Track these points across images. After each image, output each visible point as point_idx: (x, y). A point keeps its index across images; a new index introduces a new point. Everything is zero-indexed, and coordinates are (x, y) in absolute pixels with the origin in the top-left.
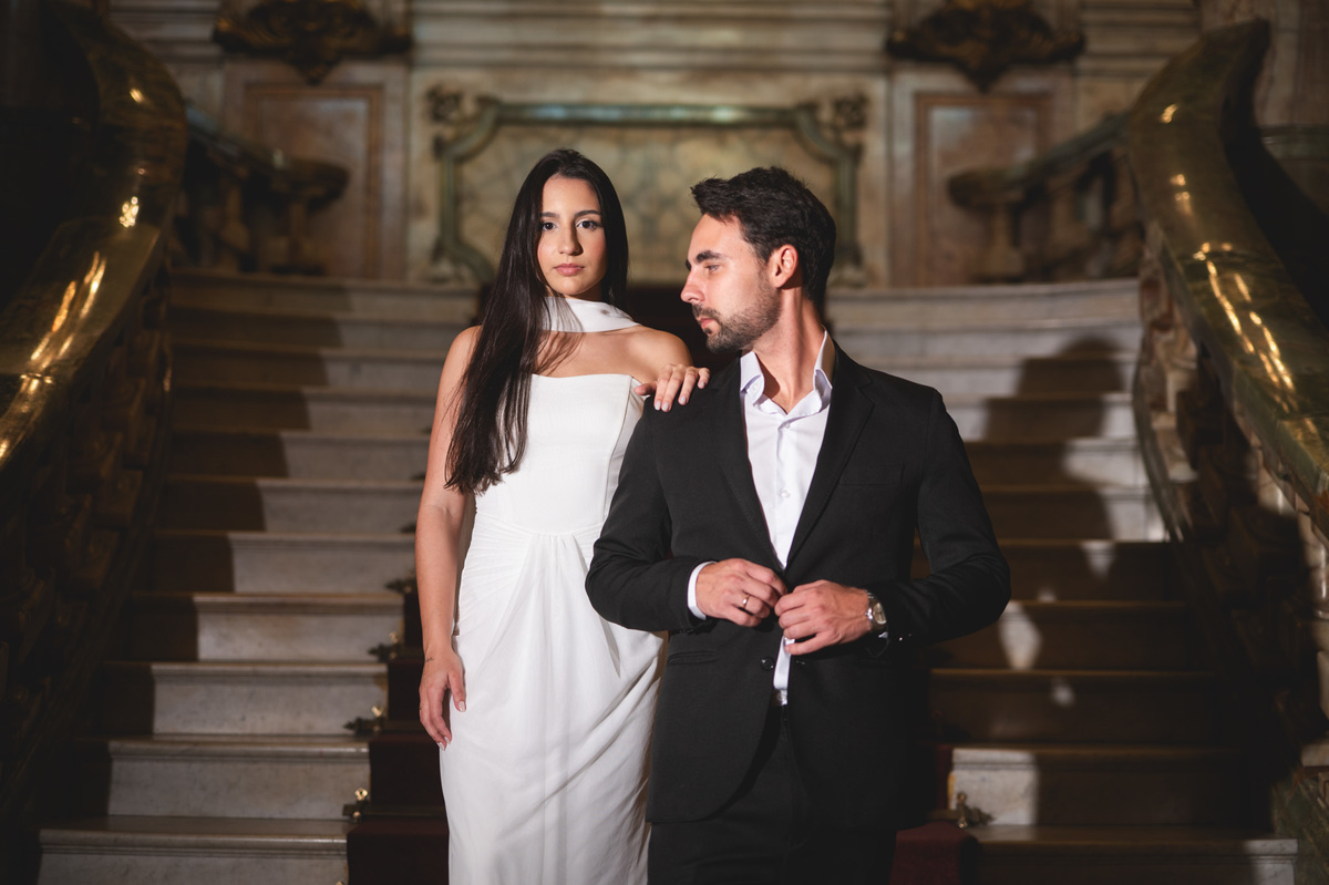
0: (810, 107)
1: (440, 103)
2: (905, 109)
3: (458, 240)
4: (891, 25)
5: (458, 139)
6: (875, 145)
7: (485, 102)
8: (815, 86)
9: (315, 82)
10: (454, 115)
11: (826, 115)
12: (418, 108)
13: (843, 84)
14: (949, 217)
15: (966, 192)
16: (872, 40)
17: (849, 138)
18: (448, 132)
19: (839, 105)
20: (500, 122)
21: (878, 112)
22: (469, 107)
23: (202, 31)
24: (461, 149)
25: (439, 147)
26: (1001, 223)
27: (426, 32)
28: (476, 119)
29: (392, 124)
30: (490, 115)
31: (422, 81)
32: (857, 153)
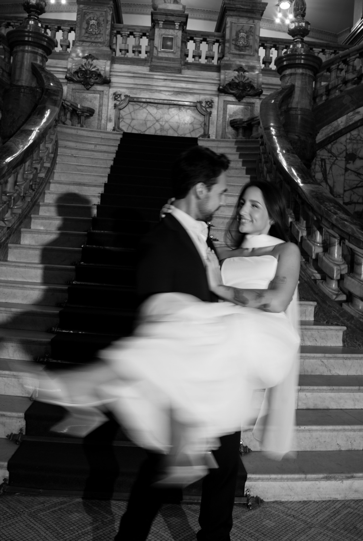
0: (200, 102)
1: (116, 96)
2: (221, 105)
3: (119, 128)
4: (220, 85)
5: (120, 104)
6: (214, 112)
7: (126, 96)
8: (202, 98)
9: (88, 89)
10: (119, 99)
11: (204, 104)
12: (111, 97)
13: (208, 98)
14: (230, 130)
15: (234, 124)
16: (215, 88)
17: (209, 110)
18: (118, 103)
19: (207, 102)
20: (129, 101)
21: (215, 104)
22: (123, 97)
23: (63, 76)
24: (120, 107)
25: (115, 106)
26: (241, 131)
27: (113, 79)
28: (124, 100)
29: (105, 100)
30: (128, 99)
31: (112, 91)
32: (210, 113)
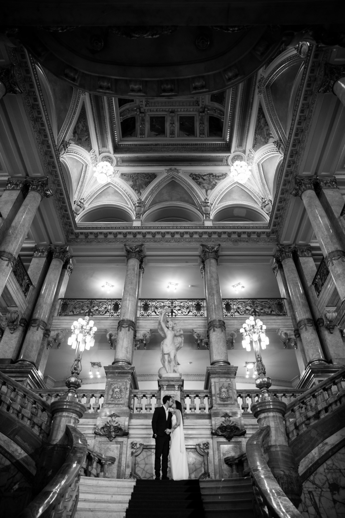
0: (199, 445)
1: (133, 445)
2: (216, 446)
3: (135, 473)
4: (212, 429)
5: (136, 452)
6: (211, 452)
7: (141, 444)
8: (199, 441)
9: (111, 441)
10: (135, 447)
11: (202, 446)
12: (129, 446)
13: (205, 441)
14: (225, 467)
15: (228, 461)
16: (209, 432)
17: (206, 451)
18: (134, 451)
19: (204, 444)
20: (143, 449)
21: (211, 446)
22: (138, 446)
23: (91, 432)
24: (136, 454)
25: (132, 453)
26: (234, 467)
27: (131, 432)
28: (139, 448)
29: (124, 449)
30: (142, 447)
31: (130, 441)
32: (208, 454)
